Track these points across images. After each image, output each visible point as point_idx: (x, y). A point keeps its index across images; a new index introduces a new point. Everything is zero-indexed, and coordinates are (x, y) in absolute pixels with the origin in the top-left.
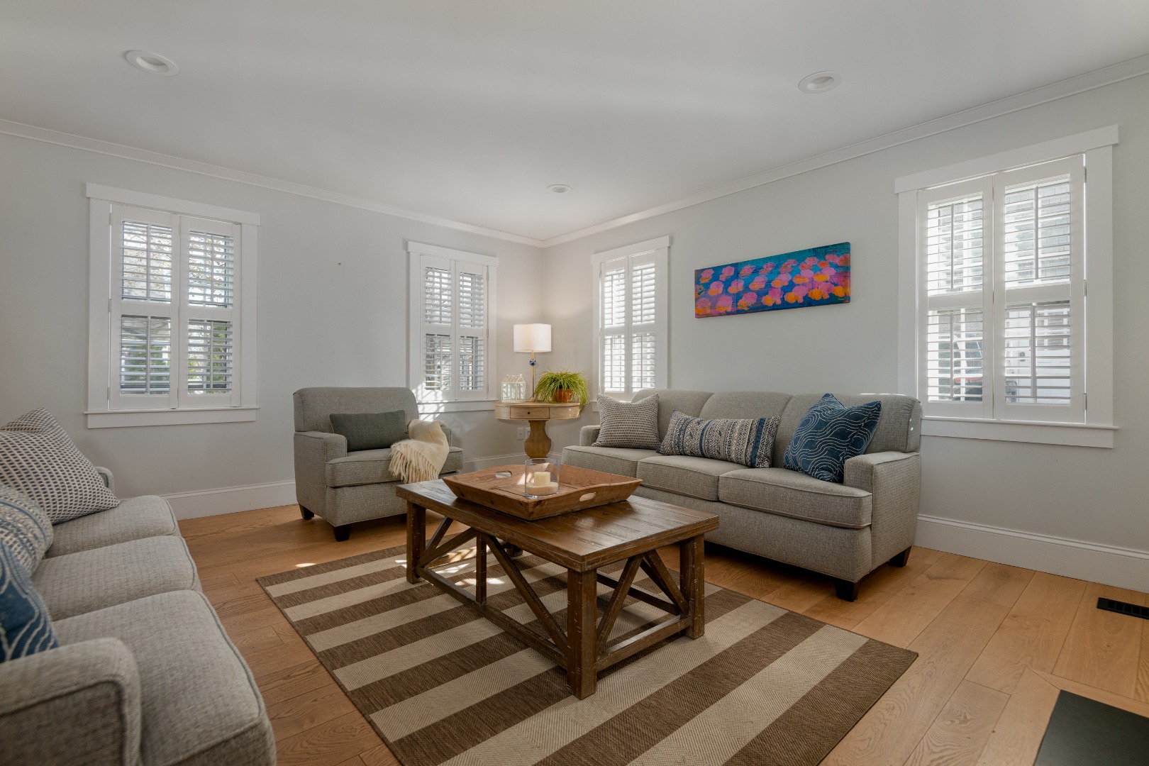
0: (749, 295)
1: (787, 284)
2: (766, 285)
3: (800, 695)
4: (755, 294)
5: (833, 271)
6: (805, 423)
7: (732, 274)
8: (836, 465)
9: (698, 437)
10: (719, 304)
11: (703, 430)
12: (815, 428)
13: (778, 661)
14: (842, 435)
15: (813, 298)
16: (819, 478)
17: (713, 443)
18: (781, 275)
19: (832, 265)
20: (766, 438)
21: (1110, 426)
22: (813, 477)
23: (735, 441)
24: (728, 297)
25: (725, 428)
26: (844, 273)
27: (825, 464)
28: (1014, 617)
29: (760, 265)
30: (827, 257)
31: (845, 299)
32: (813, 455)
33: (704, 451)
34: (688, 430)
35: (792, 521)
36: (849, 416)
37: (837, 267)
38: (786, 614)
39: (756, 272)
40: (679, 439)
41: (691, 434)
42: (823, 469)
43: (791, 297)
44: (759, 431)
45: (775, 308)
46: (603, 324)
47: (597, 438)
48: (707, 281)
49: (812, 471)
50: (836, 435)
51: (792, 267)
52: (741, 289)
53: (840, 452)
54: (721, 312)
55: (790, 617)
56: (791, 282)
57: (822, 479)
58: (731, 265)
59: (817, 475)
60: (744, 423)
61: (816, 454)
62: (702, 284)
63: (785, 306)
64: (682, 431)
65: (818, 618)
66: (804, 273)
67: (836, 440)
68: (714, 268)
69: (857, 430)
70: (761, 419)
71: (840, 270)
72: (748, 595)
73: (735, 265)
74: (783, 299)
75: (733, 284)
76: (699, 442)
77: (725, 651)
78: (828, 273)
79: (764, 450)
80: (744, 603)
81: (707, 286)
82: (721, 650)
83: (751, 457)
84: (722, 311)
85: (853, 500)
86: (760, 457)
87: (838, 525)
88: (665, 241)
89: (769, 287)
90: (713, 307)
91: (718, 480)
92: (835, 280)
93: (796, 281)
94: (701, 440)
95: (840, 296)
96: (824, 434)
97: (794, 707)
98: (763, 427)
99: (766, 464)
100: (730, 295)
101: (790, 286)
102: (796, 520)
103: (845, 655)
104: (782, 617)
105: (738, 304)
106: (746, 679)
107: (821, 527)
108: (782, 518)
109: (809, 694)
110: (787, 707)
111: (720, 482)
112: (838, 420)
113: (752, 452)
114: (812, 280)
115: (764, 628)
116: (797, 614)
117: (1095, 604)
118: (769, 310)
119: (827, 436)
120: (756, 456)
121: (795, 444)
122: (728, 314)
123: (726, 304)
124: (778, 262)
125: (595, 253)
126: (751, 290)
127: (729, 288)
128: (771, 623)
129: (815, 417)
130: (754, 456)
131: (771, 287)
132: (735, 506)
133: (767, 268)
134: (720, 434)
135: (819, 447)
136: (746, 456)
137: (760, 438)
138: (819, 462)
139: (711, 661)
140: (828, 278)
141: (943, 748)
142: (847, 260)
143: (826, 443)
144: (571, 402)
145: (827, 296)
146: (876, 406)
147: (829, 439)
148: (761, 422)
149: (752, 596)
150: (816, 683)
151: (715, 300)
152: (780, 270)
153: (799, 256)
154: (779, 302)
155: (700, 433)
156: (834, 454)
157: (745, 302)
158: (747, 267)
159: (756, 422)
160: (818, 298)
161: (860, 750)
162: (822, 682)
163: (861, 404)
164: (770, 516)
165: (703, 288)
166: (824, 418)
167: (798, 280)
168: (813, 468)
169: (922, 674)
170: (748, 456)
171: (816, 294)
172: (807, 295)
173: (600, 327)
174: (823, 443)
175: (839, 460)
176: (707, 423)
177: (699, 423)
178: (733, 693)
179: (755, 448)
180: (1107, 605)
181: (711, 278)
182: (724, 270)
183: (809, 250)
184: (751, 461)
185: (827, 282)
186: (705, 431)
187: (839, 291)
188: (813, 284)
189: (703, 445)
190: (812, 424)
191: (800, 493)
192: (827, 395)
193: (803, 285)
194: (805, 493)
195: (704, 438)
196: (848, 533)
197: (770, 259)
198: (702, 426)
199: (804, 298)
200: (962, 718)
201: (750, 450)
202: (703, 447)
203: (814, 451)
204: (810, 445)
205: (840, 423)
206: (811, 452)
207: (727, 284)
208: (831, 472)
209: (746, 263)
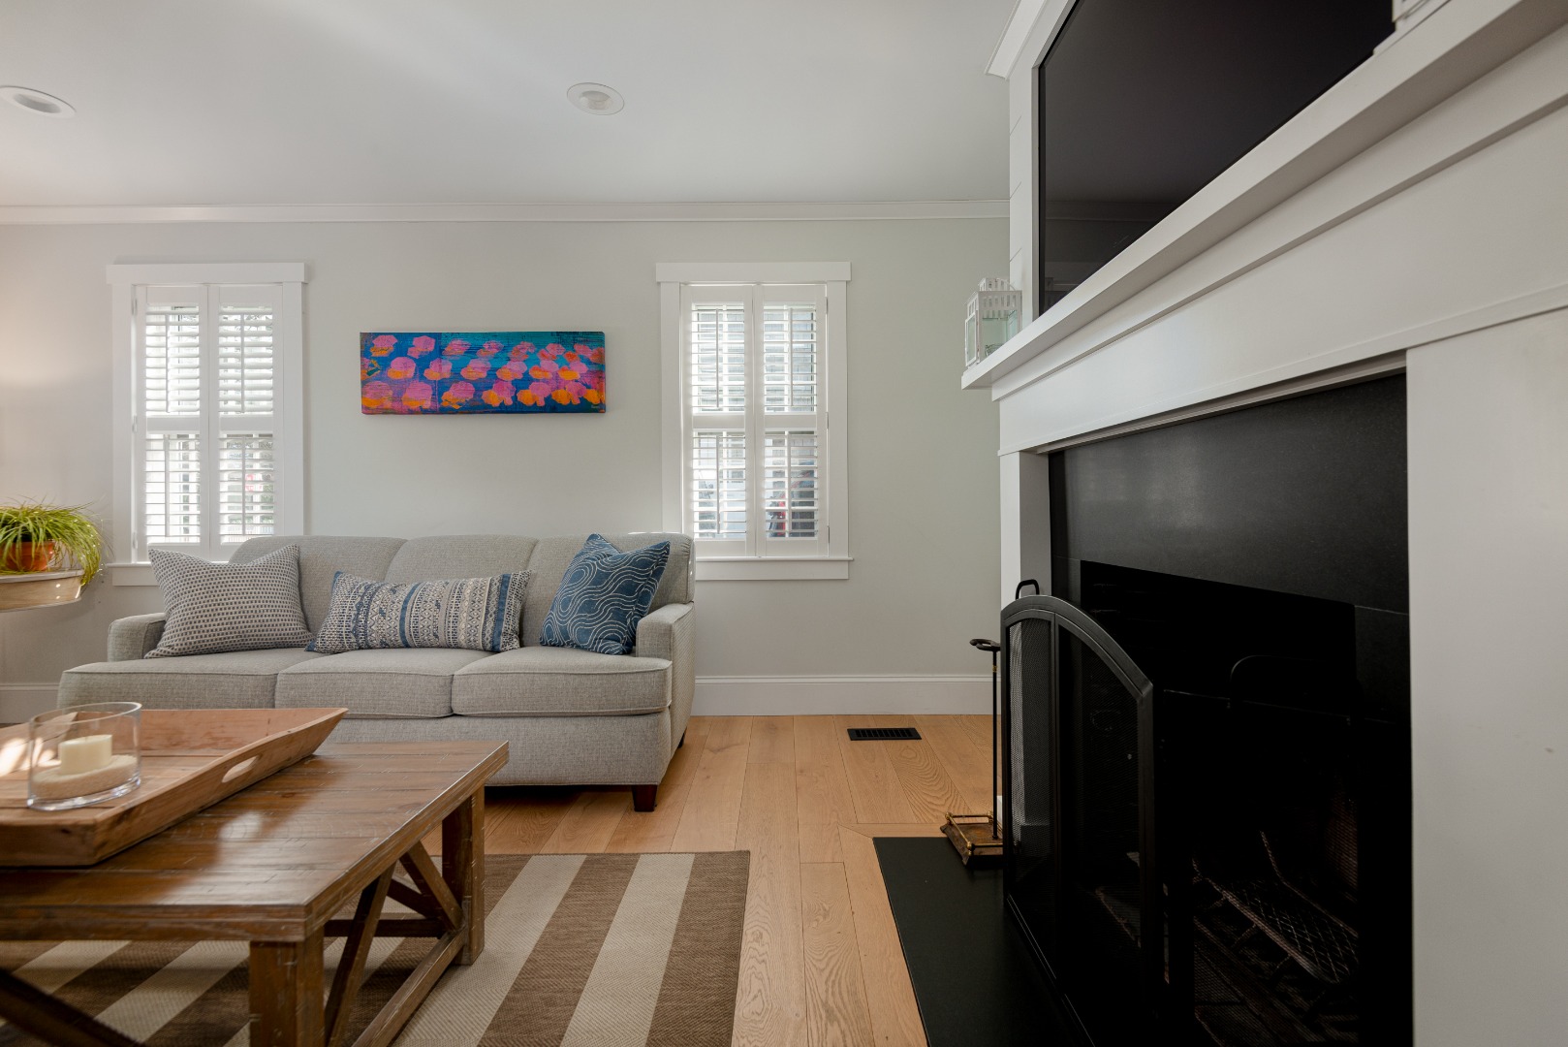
0: (461, 385)
1: (520, 377)
2: (488, 375)
3: (661, 974)
4: (471, 387)
5: (584, 368)
6: (577, 576)
7: (431, 348)
8: (623, 631)
9: (395, 614)
10: (407, 395)
11: (406, 602)
12: (593, 583)
13: (608, 938)
14: (628, 589)
15: (558, 401)
16: (603, 653)
17: (425, 619)
18: (512, 363)
19: (582, 359)
20: (513, 604)
21: (846, 557)
22: (596, 651)
23: (465, 615)
24: (423, 384)
25: (446, 595)
26: (598, 373)
27: (611, 632)
28: (802, 771)
29: (480, 343)
30: (576, 347)
31: (599, 408)
32: (593, 621)
33: (408, 637)
34: (375, 607)
35: (575, 721)
36: (634, 563)
37: (589, 363)
38: (586, 862)
39: (472, 351)
40: (357, 620)
41: (381, 612)
42: (608, 639)
43: (527, 396)
44: (502, 595)
45: (503, 410)
46: (142, 409)
47: (159, 638)
48: (384, 354)
49: (594, 643)
50: (622, 590)
51: (528, 353)
52: (447, 375)
53: (627, 612)
54: (413, 408)
55: (593, 862)
56: (526, 374)
57: (608, 654)
58: (430, 335)
59: (601, 648)
60: (477, 585)
61: (597, 619)
62: (375, 358)
63: (518, 409)
64: (363, 607)
65: (626, 851)
66: (546, 364)
67: (621, 597)
68: (397, 335)
69: (644, 580)
70: (504, 576)
71: (594, 368)
72: (519, 852)
73: (437, 336)
74: (515, 398)
75: (434, 365)
76: (398, 624)
77: (529, 961)
78: (578, 371)
79: (510, 624)
80: (520, 868)
81: (385, 362)
82: (522, 963)
83: (493, 637)
84: (415, 406)
85: (657, 674)
86: (505, 634)
87: (638, 713)
88: (296, 272)
89: (492, 379)
90: (397, 398)
91: (452, 680)
92: (588, 380)
93: (535, 374)
94: (402, 619)
95: (594, 402)
96: (605, 590)
97: (662, 998)
98: (507, 587)
99: (516, 643)
100: (428, 381)
101: (525, 381)
102: (580, 719)
103: (681, 888)
104: (582, 868)
105: (443, 398)
106: (580, 991)
107: (615, 720)
108: (559, 720)
109: (668, 968)
110: (653, 1004)
111: (456, 683)
112: (624, 570)
113: (494, 629)
114: (556, 377)
115: (567, 896)
116: (598, 854)
117: (847, 737)
118: (493, 412)
119: (610, 592)
120: (500, 633)
121: (565, 607)
123: (425, 399)
124: (510, 342)
125: (115, 263)
126: (464, 380)
127: (426, 371)
128: (573, 884)
129: (590, 568)
130: (497, 632)
131: (497, 378)
132: (482, 716)
133: (490, 349)
134: (438, 605)
135: (601, 609)
136: (483, 635)
137: (503, 604)
138: (605, 629)
139: (516, 988)
140: (578, 377)
141: (826, 959)
142: (601, 356)
143: (609, 602)
144: (54, 570)
145: (577, 402)
146: (665, 548)
147: (610, 597)
148: (505, 581)
149: (527, 852)
150: (668, 947)
151: (400, 388)
152: (509, 355)
153: (539, 339)
154: (509, 402)
155: (400, 606)
156: (620, 615)
157: (452, 396)
158: (456, 342)
159: (496, 581)
160: (564, 402)
161: (759, 1014)
162: (675, 942)
163: (647, 546)
164: (542, 721)
165: (376, 365)
166: (604, 568)
167: (536, 372)
168: (596, 639)
169: (764, 876)
170: (487, 635)
171: (562, 397)
172: (551, 395)
173: (134, 413)
174: (606, 603)
175: (626, 623)
176: (408, 590)
177: (394, 591)
178: (572, 1023)
179: (498, 620)
180: (858, 735)
181: (392, 349)
182: (415, 342)
183: (552, 333)
184: (492, 642)
185: (576, 381)
186: (409, 605)
187: (592, 396)
188: (558, 382)
189: (406, 627)
190: (588, 577)
191: (588, 677)
192: (593, 537)
193: (544, 381)
194: (594, 677)
195: (408, 614)
196: (650, 720)
197: (495, 335)
198: (402, 595)
199: (546, 399)
200: (822, 911)
201: (490, 625)
202: (407, 631)
203: (596, 615)
204: (588, 606)
205: (626, 573)
206: (591, 617)
207: (423, 363)
208: (619, 641)
209: (455, 335)
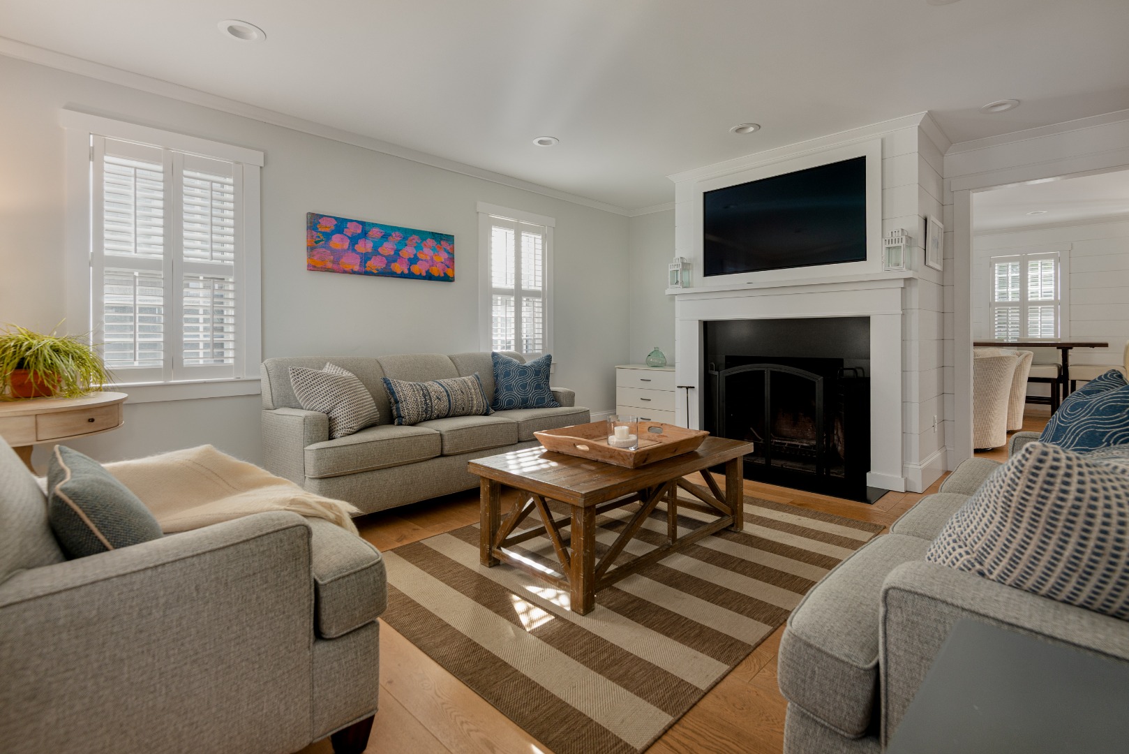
0: (378, 258)
1: (412, 257)
2: (394, 253)
4: (384, 259)
7: (359, 231)
10: (343, 260)
15: (432, 274)
18: (408, 247)
19: (444, 250)
26: (451, 259)
29: (390, 232)
30: (441, 242)
31: (451, 279)
37: (448, 252)
39: (385, 237)
43: (416, 269)
45: (402, 276)
46: (100, 247)
48: (327, 230)
51: (417, 243)
52: (370, 250)
54: (346, 269)
56: (415, 255)
58: (358, 222)
62: (318, 232)
63: (410, 276)
66: (426, 250)
68: (336, 219)
71: (449, 256)
73: (363, 224)
74: (409, 269)
75: (361, 242)
76: (448, 404)
78: (443, 257)
81: (328, 236)
84: (348, 268)
88: (256, 158)
89: (396, 257)
90: (336, 262)
92: (447, 263)
93: (420, 256)
95: (450, 276)
100: (358, 253)
101: (414, 260)
105: (367, 265)
114: (432, 259)
118: (396, 277)
122: (353, 272)
123: (353, 262)
124: (407, 234)
125: (65, 109)
126: (380, 254)
127: (356, 246)
131: (399, 256)
133: (396, 236)
140: (442, 260)
142: (453, 249)
151: (339, 255)
152: (407, 242)
153: (423, 235)
154: (406, 271)
157: (374, 264)
158: (376, 230)
160: (436, 274)
165: (322, 237)
171: (435, 271)
172: (429, 270)
173: (91, 250)
181: (333, 228)
182: (349, 225)
183: (430, 233)
185: (442, 263)
187: (449, 272)
188: (433, 263)
193: (425, 261)
197: (398, 229)
199: (426, 272)
207: (354, 240)
209: (375, 225)
